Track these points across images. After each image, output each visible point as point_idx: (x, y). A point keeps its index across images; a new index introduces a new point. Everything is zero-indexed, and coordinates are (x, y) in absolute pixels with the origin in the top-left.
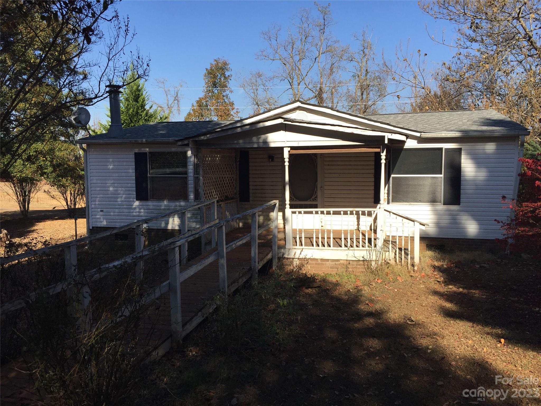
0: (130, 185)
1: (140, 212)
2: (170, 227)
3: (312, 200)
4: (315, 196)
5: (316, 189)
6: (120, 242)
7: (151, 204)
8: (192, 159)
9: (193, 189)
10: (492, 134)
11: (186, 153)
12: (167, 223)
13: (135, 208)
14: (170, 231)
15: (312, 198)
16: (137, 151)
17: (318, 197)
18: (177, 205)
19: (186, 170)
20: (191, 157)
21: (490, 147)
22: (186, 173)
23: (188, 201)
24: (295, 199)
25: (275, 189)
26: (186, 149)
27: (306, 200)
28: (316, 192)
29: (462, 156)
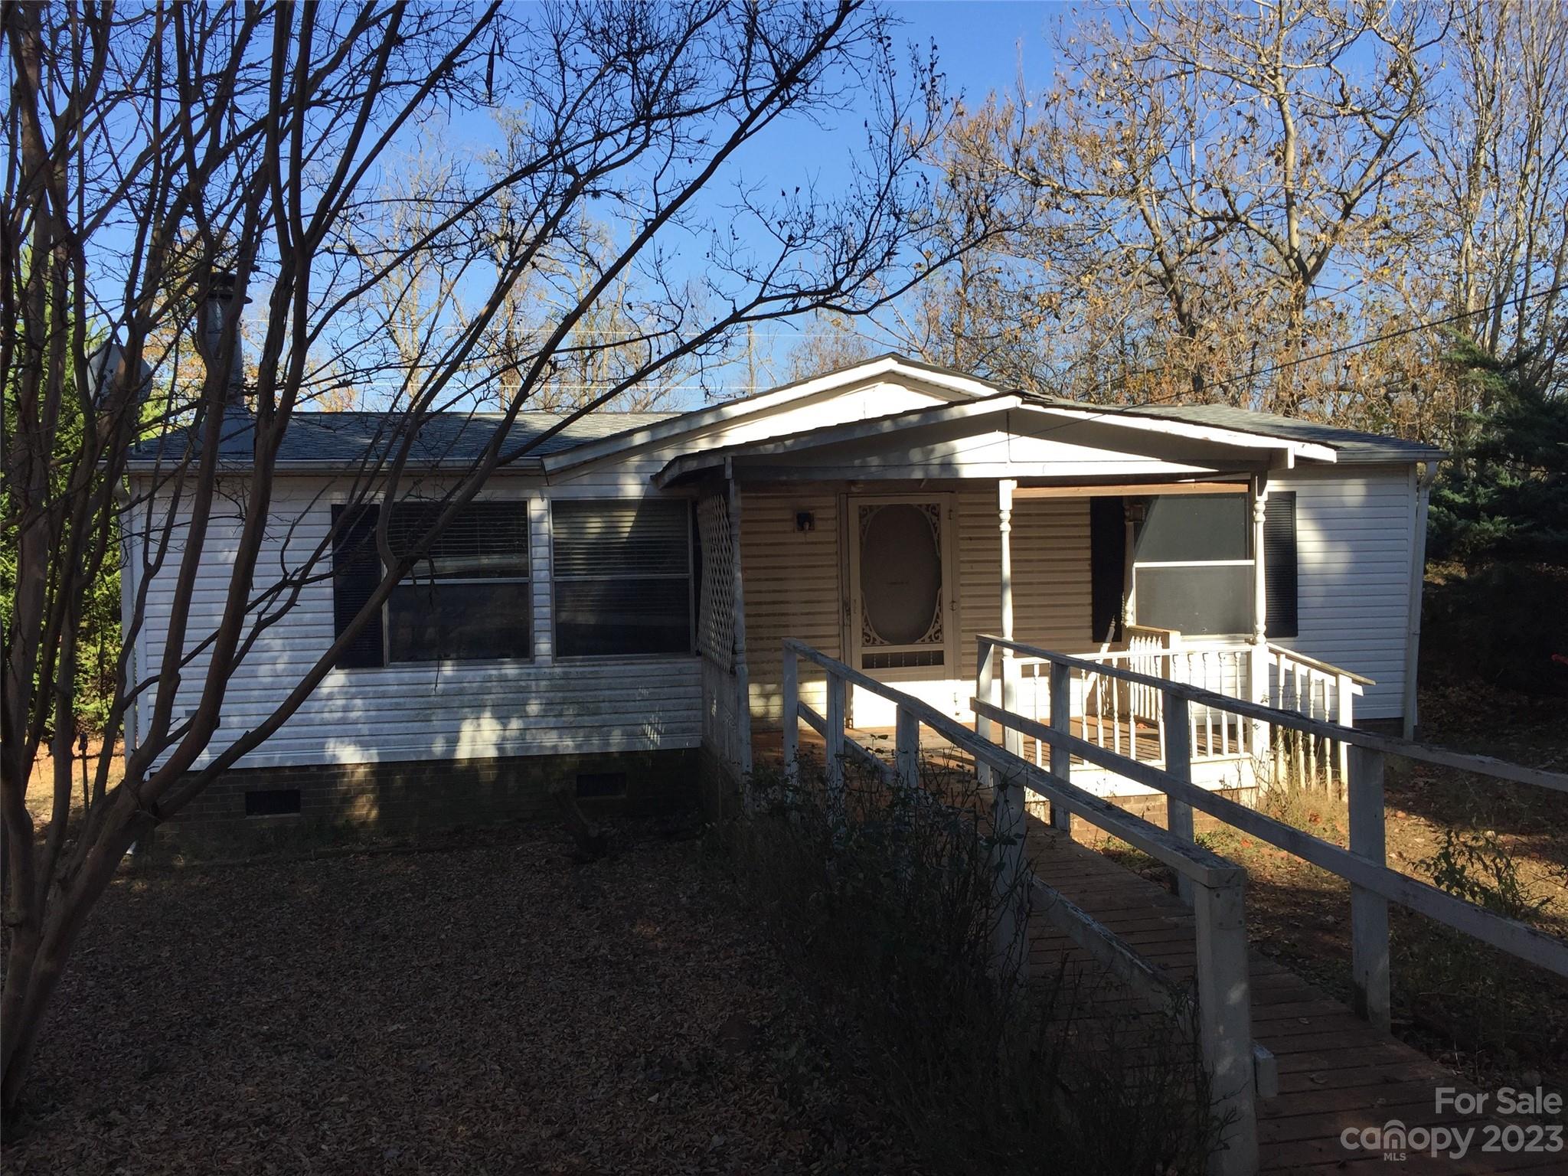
0: (308, 615)
1: (346, 709)
2: (463, 752)
3: (928, 640)
4: (937, 627)
5: (937, 608)
6: (266, 821)
7: (393, 678)
8: (547, 526)
9: (549, 621)
10: (1370, 456)
11: (522, 506)
12: (453, 741)
13: (330, 697)
14: (465, 764)
15: (927, 635)
16: (338, 498)
17: (945, 630)
18: (491, 676)
19: (524, 560)
20: (540, 520)
21: (1353, 491)
22: (524, 571)
23: (532, 661)
24: (879, 639)
25: (820, 613)
26: (525, 494)
27: (911, 640)
28: (938, 617)
29: (1297, 511)
